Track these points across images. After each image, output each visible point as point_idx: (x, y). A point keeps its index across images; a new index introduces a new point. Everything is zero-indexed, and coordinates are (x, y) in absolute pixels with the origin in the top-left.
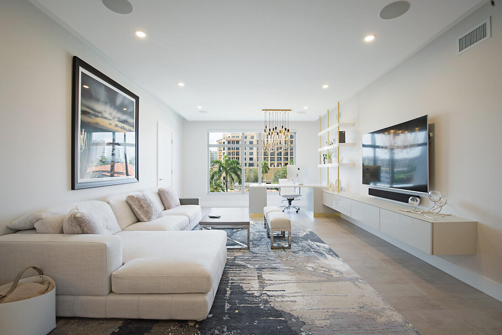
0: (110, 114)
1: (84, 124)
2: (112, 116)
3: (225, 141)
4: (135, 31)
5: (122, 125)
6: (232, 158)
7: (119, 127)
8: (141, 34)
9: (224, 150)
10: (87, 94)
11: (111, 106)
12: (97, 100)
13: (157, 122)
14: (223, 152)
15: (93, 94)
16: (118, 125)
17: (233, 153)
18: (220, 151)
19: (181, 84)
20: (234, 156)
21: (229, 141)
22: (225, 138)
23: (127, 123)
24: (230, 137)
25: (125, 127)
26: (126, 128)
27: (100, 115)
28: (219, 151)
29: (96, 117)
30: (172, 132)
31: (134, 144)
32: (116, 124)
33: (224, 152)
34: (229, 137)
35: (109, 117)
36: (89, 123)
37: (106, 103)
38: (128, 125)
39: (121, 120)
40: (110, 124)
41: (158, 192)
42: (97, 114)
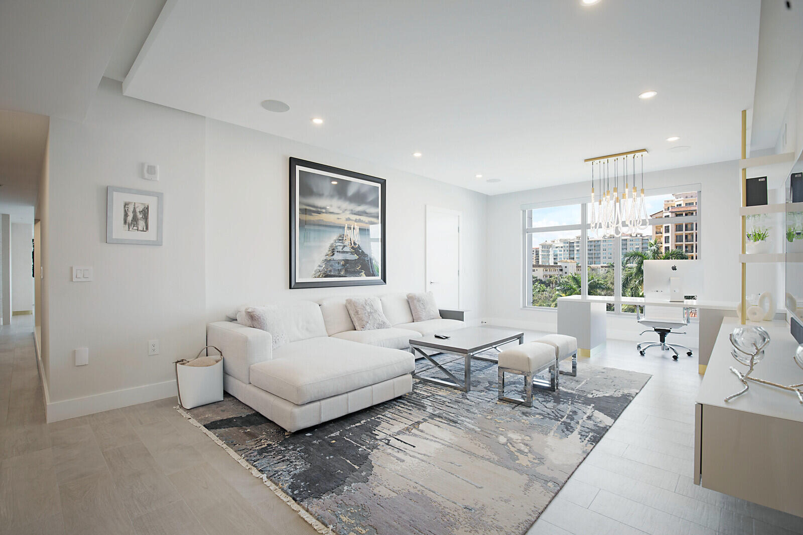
0: (339, 208)
1: (303, 224)
2: (341, 210)
3: (670, 214)
4: (311, 119)
5: (358, 217)
6: (686, 247)
7: (352, 220)
8: (318, 121)
9: (668, 232)
10: (307, 191)
11: (340, 198)
12: (320, 195)
13: (426, 206)
14: (664, 235)
15: (315, 190)
16: (351, 218)
17: (689, 237)
18: (658, 235)
19: (418, 155)
20: (692, 243)
21: (678, 213)
22: (670, 208)
23: (366, 215)
24: (682, 205)
25: (361, 219)
26: (364, 220)
27: (324, 211)
28: (657, 233)
29: (319, 214)
30: (459, 216)
31: (378, 239)
32: (347, 217)
33: (667, 235)
34: (680, 205)
35: (336, 211)
36: (310, 221)
37: (332, 196)
38: (367, 216)
39: (355, 212)
40: (338, 219)
41: (406, 298)
42: (319, 210)
